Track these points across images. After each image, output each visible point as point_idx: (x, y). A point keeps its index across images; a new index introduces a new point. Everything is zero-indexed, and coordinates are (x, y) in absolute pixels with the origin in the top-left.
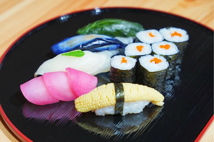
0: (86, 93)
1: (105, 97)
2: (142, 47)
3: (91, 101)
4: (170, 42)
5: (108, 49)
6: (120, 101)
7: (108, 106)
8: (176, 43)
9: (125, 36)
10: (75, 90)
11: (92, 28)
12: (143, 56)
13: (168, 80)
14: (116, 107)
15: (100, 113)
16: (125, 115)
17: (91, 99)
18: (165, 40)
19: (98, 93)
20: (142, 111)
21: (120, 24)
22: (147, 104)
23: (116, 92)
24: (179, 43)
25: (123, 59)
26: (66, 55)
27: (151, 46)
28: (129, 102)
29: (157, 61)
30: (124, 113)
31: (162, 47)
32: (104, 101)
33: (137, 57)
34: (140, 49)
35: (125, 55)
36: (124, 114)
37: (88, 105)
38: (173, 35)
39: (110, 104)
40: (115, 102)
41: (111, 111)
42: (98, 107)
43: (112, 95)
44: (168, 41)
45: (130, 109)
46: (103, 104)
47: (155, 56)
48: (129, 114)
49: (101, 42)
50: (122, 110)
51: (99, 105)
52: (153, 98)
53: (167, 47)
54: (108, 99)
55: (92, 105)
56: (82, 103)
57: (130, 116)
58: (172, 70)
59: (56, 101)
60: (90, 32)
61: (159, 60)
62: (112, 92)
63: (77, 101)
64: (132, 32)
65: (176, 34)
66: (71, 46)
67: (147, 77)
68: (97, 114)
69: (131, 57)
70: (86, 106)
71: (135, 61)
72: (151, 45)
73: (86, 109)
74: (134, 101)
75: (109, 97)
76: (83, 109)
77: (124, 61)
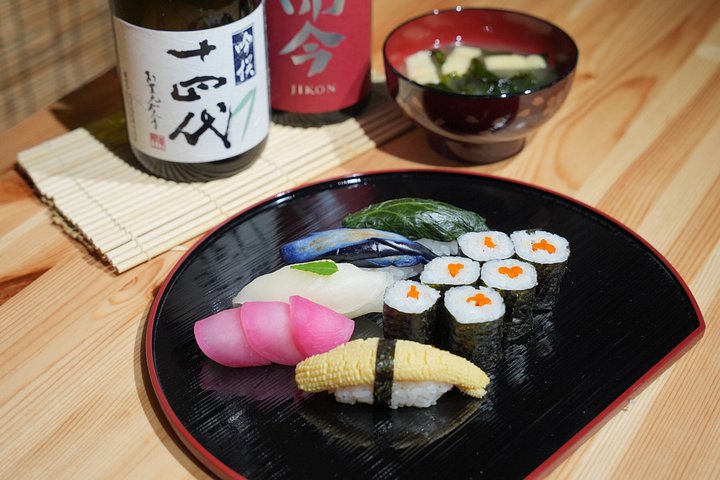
0: (320, 353)
1: (354, 366)
2: (460, 266)
3: (325, 372)
4: (525, 261)
5: (394, 264)
6: (384, 377)
7: (360, 385)
8: (536, 265)
9: (442, 239)
10: (302, 344)
11: (374, 215)
12: (455, 286)
13: (512, 342)
14: (375, 388)
15: (343, 396)
16: (396, 407)
17: (326, 365)
18: (515, 257)
19: (341, 356)
20: (435, 403)
21: (433, 211)
22: (445, 390)
23: (378, 357)
24: (545, 265)
25: (413, 288)
26: (299, 268)
27: (481, 266)
28: (402, 381)
29: (480, 301)
30: (395, 403)
31: (503, 270)
32: (351, 373)
33: (443, 289)
34: (454, 270)
35: (420, 281)
36: (394, 406)
37: (320, 378)
38: (535, 247)
39: (362, 382)
40: (373, 378)
41: (366, 396)
42: (339, 384)
43: (368, 364)
44: (521, 260)
45: (408, 396)
46: (349, 379)
47: (482, 290)
48: (405, 406)
49: (382, 247)
50: (390, 397)
51: (341, 382)
52: (458, 378)
53: (514, 273)
54: (360, 371)
55: (328, 379)
56: (308, 373)
57: (409, 411)
58: (521, 324)
59: (264, 362)
60: (368, 224)
61: (487, 299)
62: (370, 357)
63: (300, 366)
64: (457, 230)
65: (544, 245)
66: (318, 249)
67: (454, 333)
68: (337, 400)
69: (431, 286)
70: (315, 379)
71: (436, 295)
72: (482, 264)
73: (314, 385)
74: (415, 381)
75: (362, 366)
76: (310, 385)
77: (413, 293)
